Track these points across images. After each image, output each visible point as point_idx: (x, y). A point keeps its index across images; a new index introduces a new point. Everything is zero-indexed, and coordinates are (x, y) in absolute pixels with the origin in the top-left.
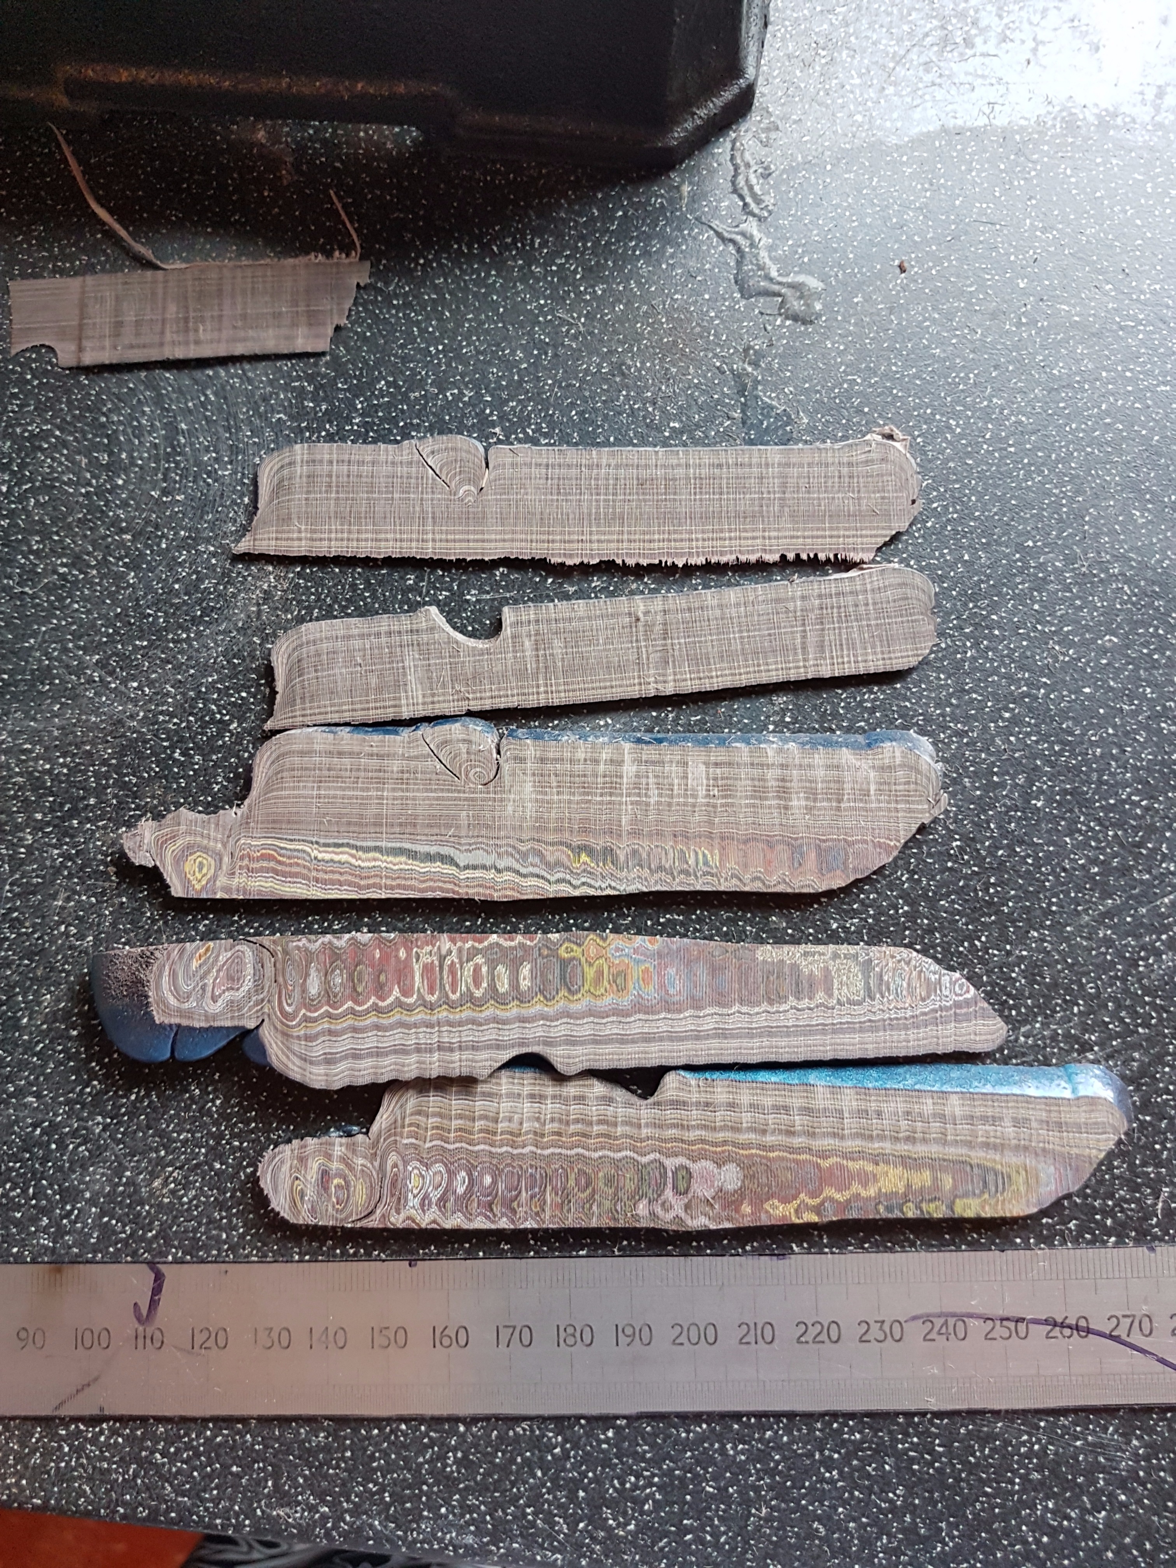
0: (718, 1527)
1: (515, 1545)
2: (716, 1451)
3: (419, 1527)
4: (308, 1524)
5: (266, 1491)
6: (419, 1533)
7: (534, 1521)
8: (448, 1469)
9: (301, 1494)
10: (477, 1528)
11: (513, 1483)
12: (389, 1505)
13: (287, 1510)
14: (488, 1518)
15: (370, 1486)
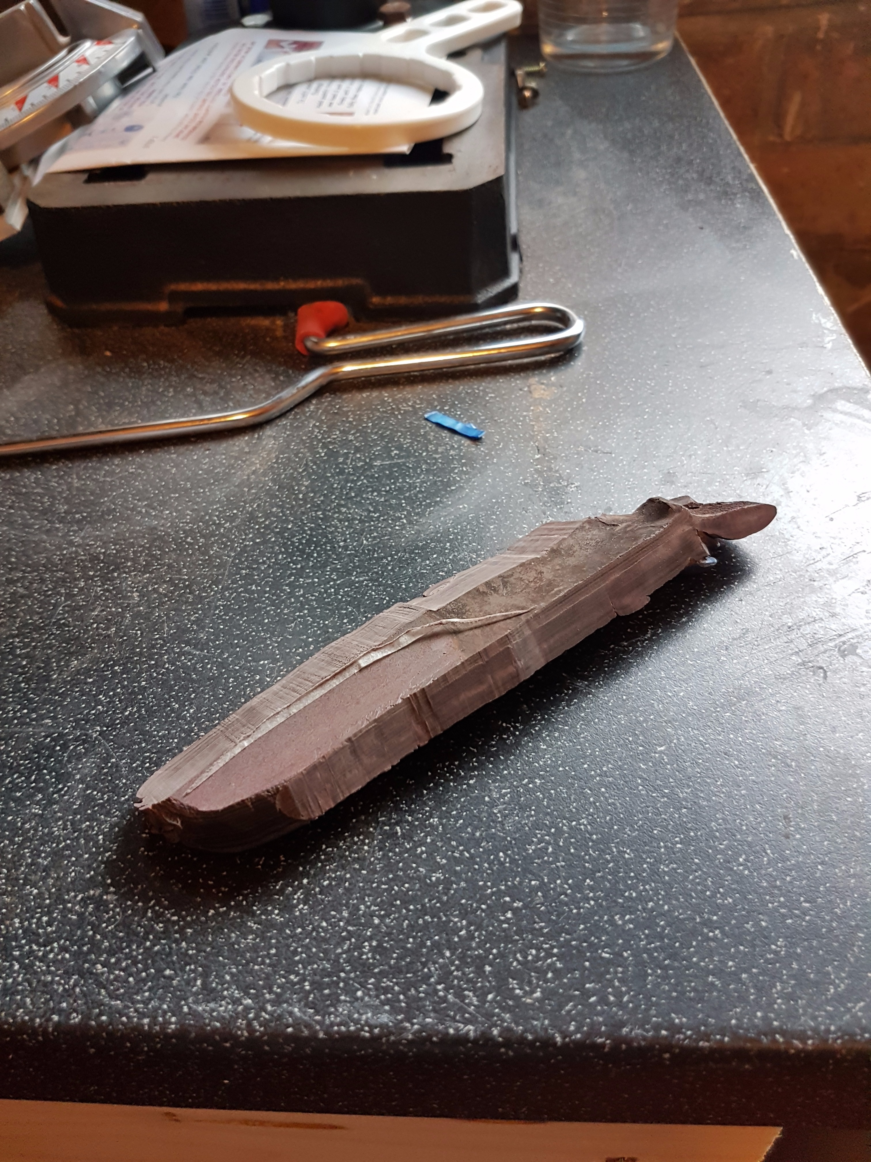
0: (618, 987)
1: (428, 1020)
2: (606, 922)
3: (337, 1010)
4: (231, 1016)
5: (194, 989)
6: (336, 1016)
7: (446, 996)
8: (364, 957)
9: (227, 989)
10: (392, 1007)
11: (424, 964)
12: (309, 992)
13: (212, 1005)
14: (402, 997)
15: (292, 977)
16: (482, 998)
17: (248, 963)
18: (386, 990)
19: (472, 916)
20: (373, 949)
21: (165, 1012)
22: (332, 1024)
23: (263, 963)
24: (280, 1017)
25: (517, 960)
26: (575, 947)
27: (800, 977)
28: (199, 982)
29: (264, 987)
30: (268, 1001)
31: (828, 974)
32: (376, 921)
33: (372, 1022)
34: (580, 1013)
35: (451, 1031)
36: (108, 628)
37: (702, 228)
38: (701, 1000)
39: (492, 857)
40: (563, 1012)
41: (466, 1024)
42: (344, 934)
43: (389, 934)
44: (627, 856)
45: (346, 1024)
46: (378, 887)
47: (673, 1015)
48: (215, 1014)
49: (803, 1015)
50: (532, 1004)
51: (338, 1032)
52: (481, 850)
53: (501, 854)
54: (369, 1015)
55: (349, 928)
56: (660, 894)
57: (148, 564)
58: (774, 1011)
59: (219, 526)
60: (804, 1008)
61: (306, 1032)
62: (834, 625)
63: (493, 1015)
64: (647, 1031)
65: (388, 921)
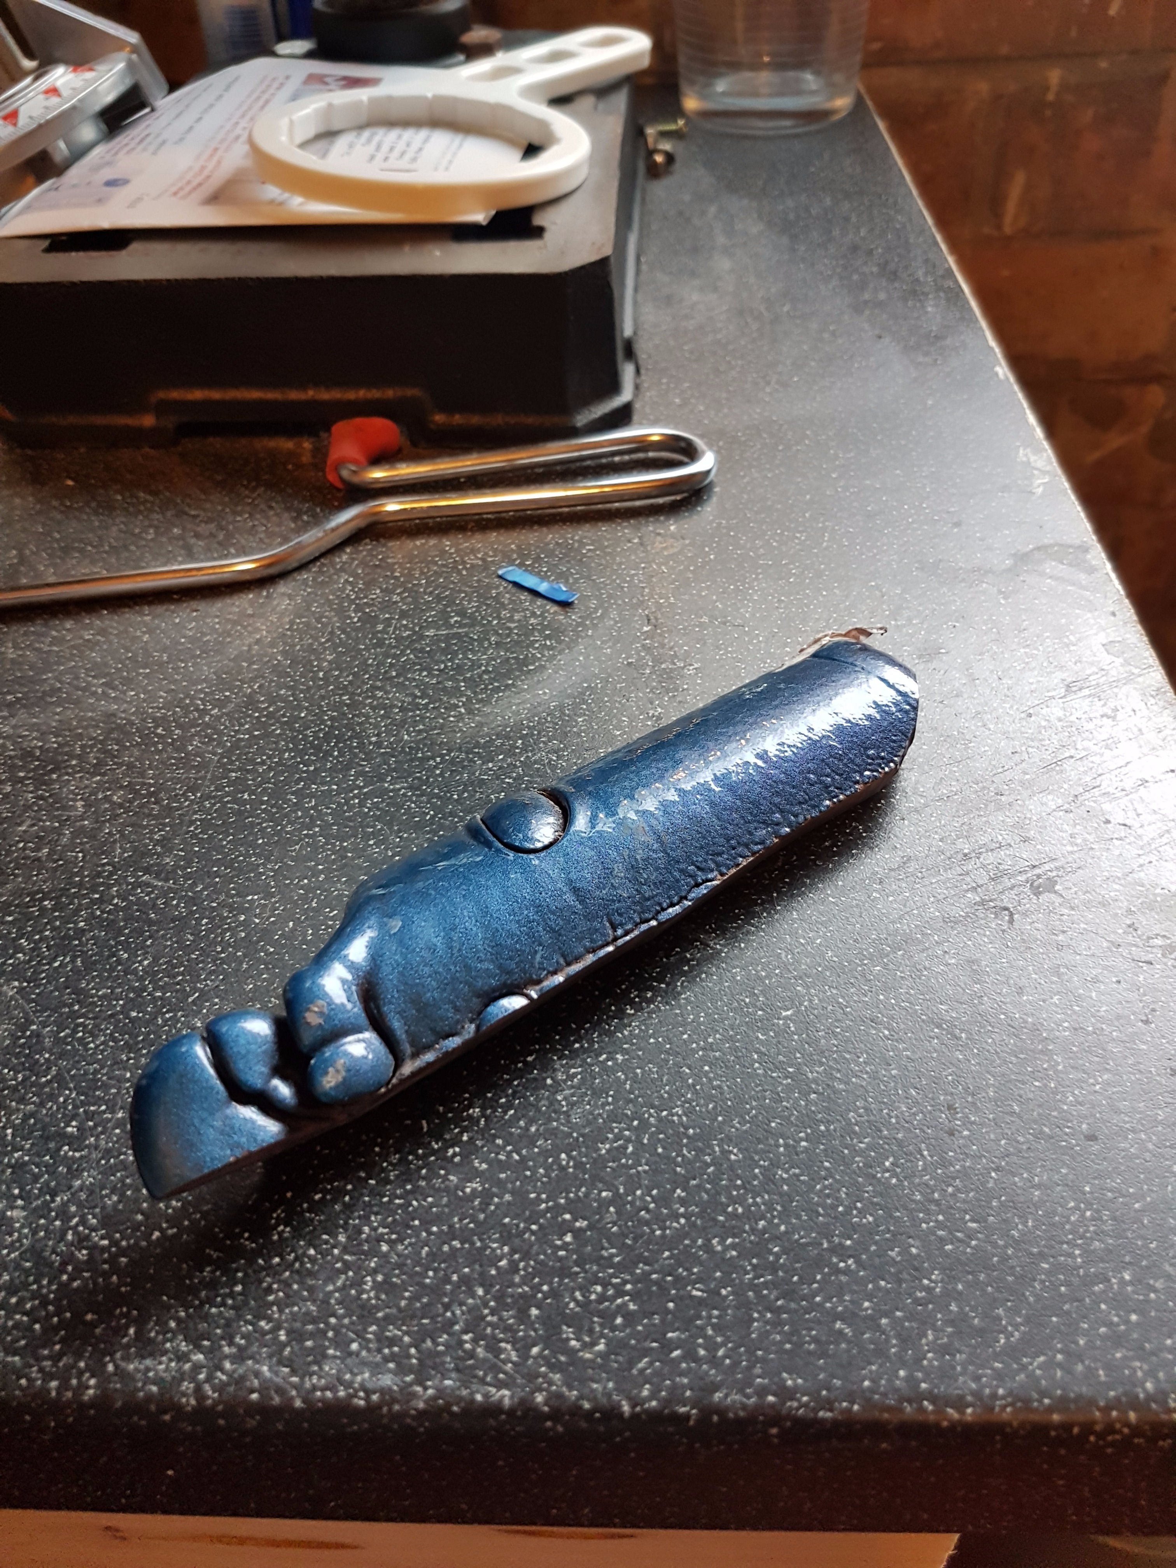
0: (711, 1337)
1: (448, 1382)
2: (700, 1247)
3: (321, 1368)
4: (174, 1378)
5: (125, 1340)
6: (320, 1377)
7: (474, 1350)
8: (365, 1296)
9: (171, 1340)
10: (398, 1364)
11: (447, 1307)
12: (284, 1345)
13: (148, 1362)
14: (413, 1351)
15: (262, 1323)
16: (524, 1353)
17: (202, 1304)
18: (392, 1342)
19: (517, 1241)
20: (377, 1286)
21: (81, 1373)
22: (314, 1388)
23: (223, 1304)
24: (243, 1378)
25: (575, 1300)
26: (656, 1283)
27: (959, 1322)
28: (132, 1331)
29: (223, 1338)
30: (226, 1357)
31: (1000, 1319)
32: (385, 1248)
33: (369, 1385)
34: (657, 1373)
35: (479, 1397)
36: (38, 849)
37: (880, 337)
38: (824, 1354)
39: (550, 1160)
40: (635, 1372)
41: (499, 1388)
42: (339, 1265)
43: (400, 1266)
44: (733, 1157)
45: (333, 1389)
46: (390, 1202)
47: (785, 1375)
48: (151, 1374)
49: (961, 1374)
50: (593, 1361)
51: (323, 1400)
52: (536, 1150)
53: (563, 1156)
54: (367, 1375)
55: (347, 1257)
56: (775, 1209)
57: (100, 763)
58: (922, 1368)
59: (204, 712)
60: (964, 1365)
61: (277, 1400)
62: (1026, 853)
63: (539, 1375)
64: (748, 1397)
65: (400, 1247)
